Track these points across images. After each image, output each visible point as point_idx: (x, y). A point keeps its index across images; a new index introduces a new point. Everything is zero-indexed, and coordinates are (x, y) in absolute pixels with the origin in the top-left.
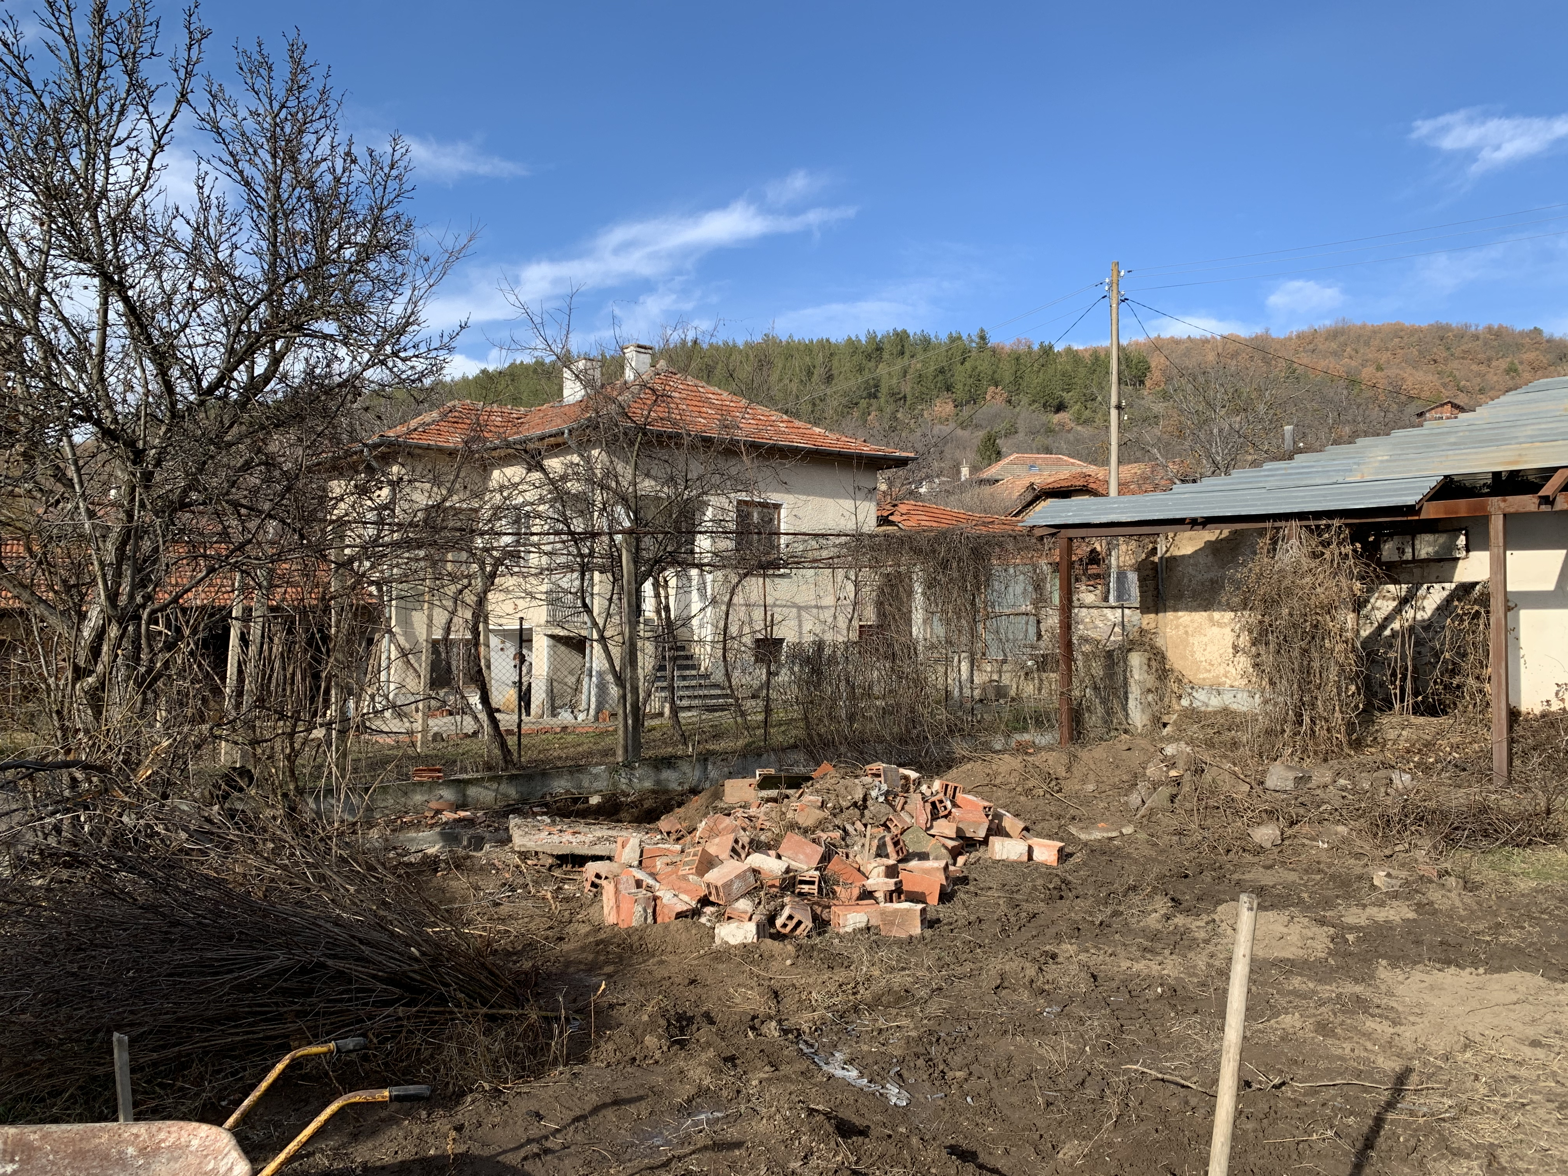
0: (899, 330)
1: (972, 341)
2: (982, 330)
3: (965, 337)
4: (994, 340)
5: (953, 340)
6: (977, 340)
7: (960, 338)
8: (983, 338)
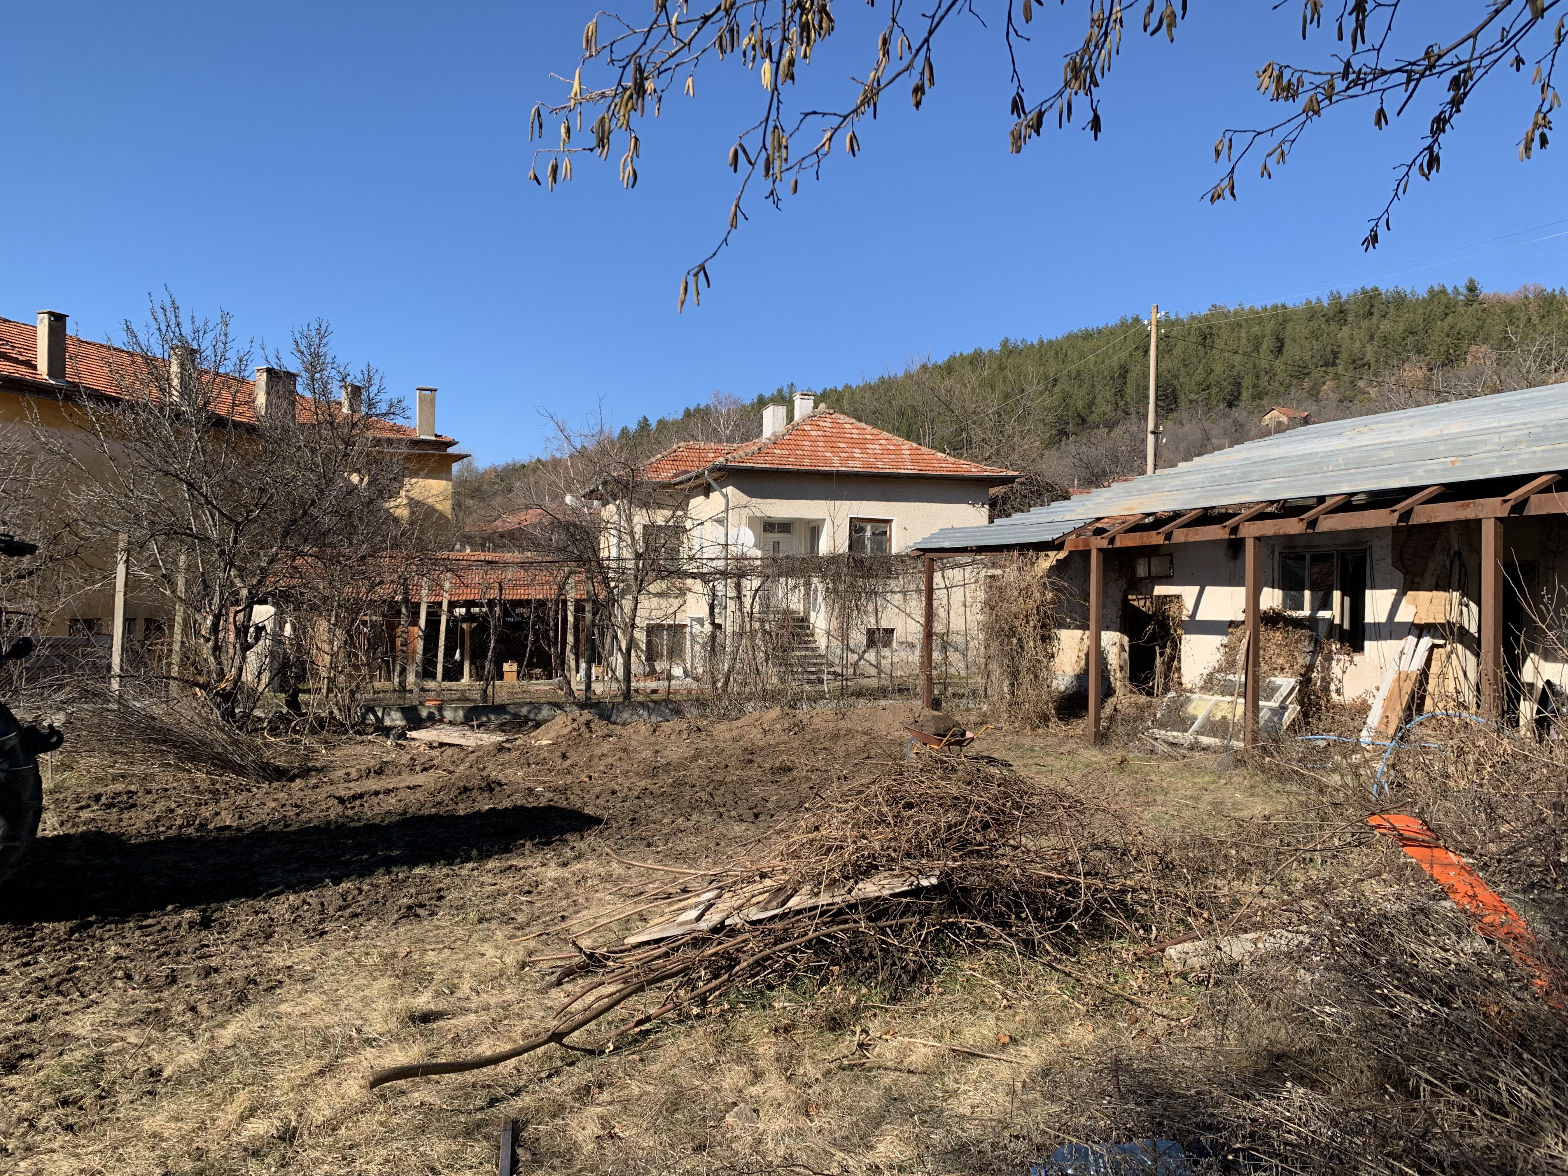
0: (1369, 287)
1: (1459, 293)
2: (1472, 281)
3: (1450, 290)
4: (1487, 290)
5: (1434, 295)
6: (1465, 292)
7: (1443, 292)
8: (1472, 289)
